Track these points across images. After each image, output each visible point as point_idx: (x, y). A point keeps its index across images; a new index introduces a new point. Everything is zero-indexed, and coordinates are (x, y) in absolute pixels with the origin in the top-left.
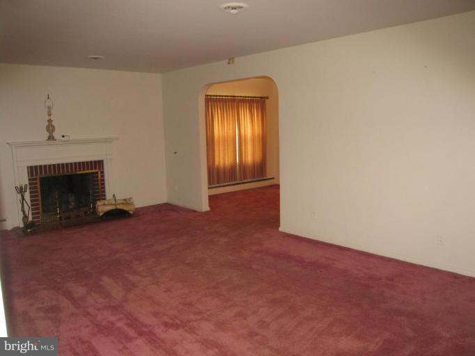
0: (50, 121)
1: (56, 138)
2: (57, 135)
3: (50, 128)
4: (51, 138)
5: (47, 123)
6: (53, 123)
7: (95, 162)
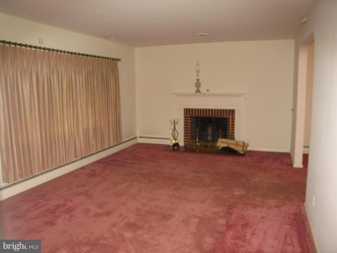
0: (198, 80)
1: (201, 91)
2: (202, 89)
3: (198, 85)
4: (198, 91)
5: (196, 81)
6: (200, 81)
7: (229, 110)
